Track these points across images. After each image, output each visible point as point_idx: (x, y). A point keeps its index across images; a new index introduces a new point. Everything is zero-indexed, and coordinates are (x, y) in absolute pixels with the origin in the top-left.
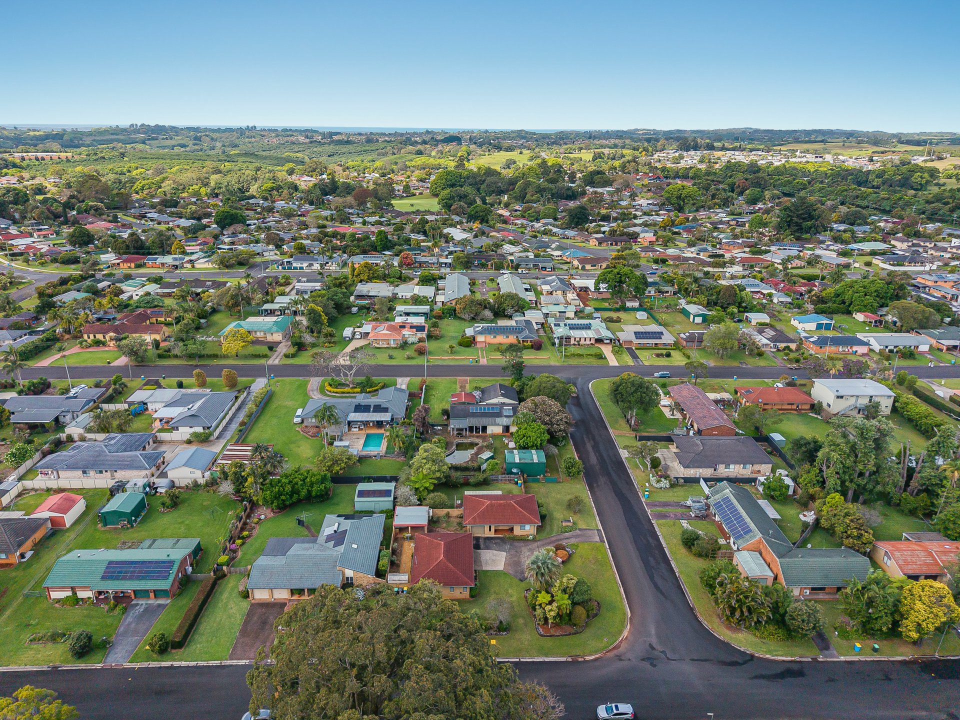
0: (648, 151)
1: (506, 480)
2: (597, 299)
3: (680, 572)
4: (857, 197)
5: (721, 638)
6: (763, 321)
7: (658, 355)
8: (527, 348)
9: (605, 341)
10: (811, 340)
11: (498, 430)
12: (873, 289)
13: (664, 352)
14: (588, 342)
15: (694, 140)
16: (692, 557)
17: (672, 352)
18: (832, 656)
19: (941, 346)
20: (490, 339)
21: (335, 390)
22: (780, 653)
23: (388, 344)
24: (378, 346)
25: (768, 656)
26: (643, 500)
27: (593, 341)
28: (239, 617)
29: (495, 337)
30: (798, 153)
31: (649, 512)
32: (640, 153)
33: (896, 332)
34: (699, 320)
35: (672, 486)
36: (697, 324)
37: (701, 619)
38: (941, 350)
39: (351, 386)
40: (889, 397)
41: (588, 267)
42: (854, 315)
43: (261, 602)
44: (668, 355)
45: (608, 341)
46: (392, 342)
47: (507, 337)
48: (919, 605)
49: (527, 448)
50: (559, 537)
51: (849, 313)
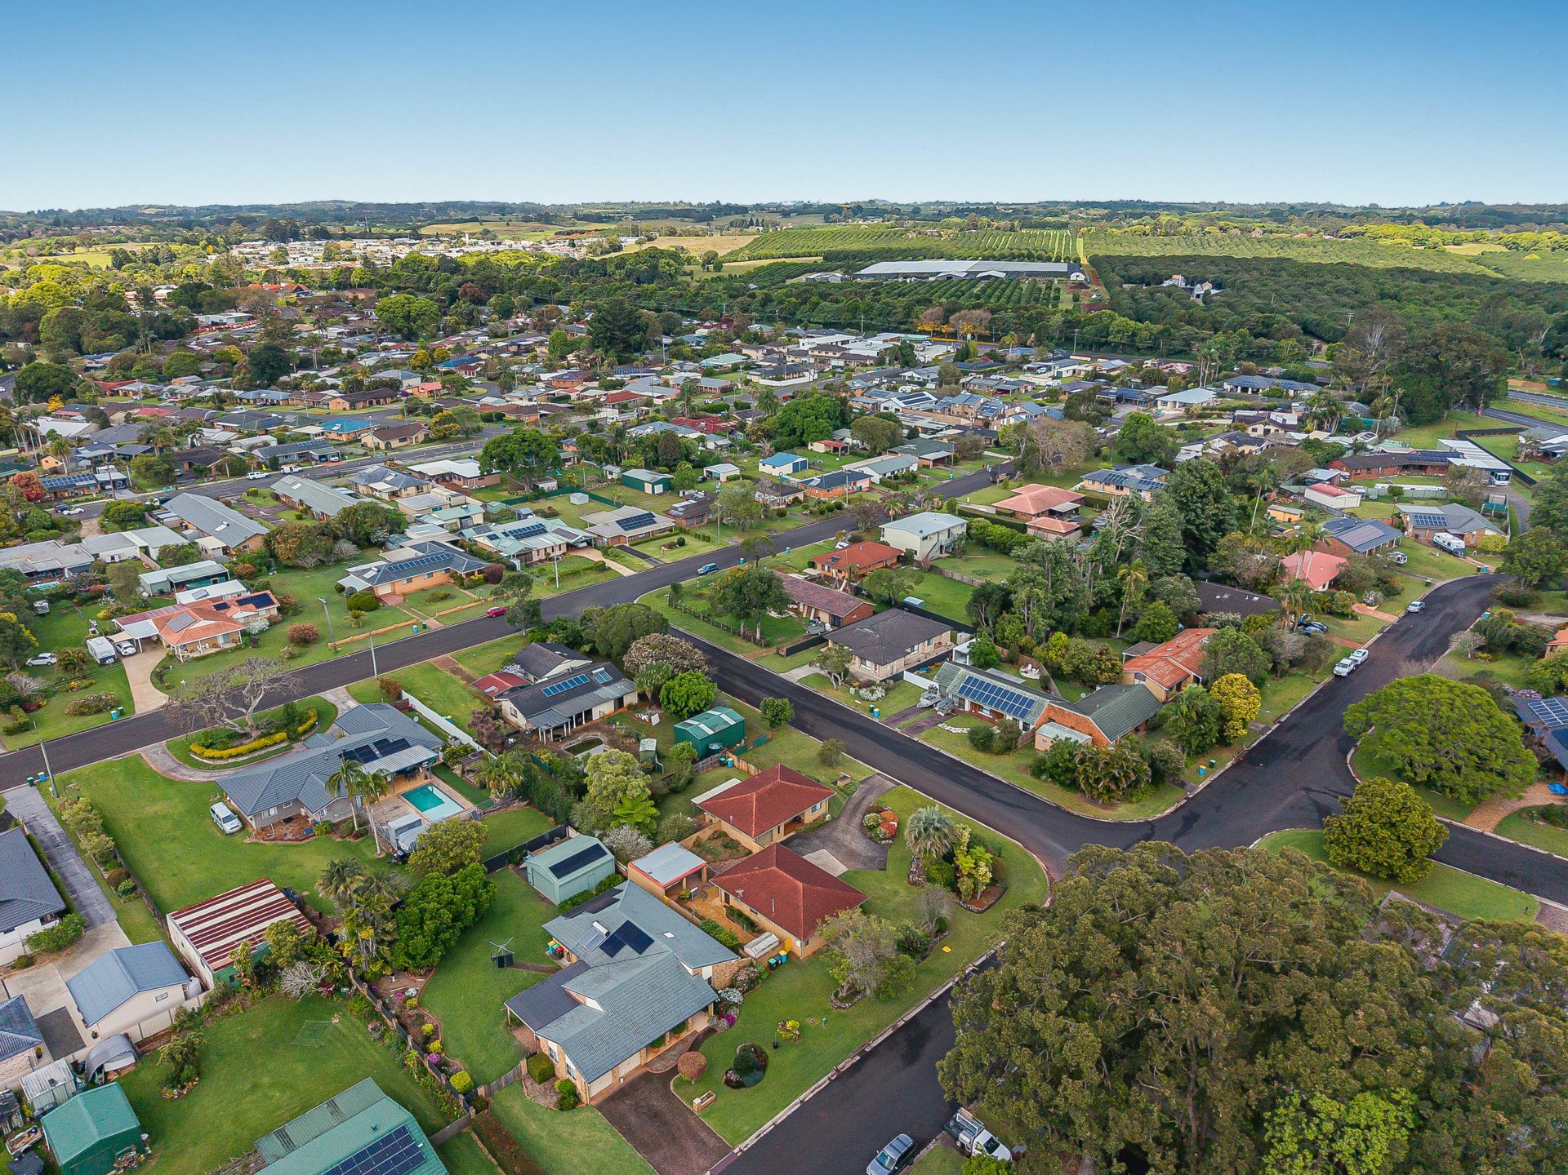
0: (216, 244)
1: (708, 767)
2: (480, 489)
3: (1003, 777)
4: (639, 296)
5: (1110, 820)
6: (733, 474)
7: (671, 546)
8: (479, 585)
9: (581, 545)
10: (814, 483)
11: (608, 708)
12: (823, 409)
13: (675, 539)
14: (558, 552)
15: (291, 222)
16: (996, 758)
17: (687, 539)
18: (1194, 789)
19: (926, 463)
20: (402, 586)
21: (233, 751)
22: (1163, 807)
23: (215, 646)
24: (195, 655)
25: (1159, 815)
26: (877, 721)
27: (564, 549)
28: (607, 1135)
29: (409, 581)
30: (466, 239)
31: (897, 730)
32: (204, 249)
33: (869, 457)
34: (659, 489)
35: (887, 690)
36: (660, 494)
37: (1076, 813)
38: (928, 467)
39: (254, 734)
40: (962, 525)
41: (395, 443)
42: (810, 447)
43: (606, 1096)
44: (682, 543)
45: (585, 544)
46: (221, 641)
47: (430, 575)
48: (1237, 701)
49: (701, 711)
50: (854, 802)
51: (804, 445)
